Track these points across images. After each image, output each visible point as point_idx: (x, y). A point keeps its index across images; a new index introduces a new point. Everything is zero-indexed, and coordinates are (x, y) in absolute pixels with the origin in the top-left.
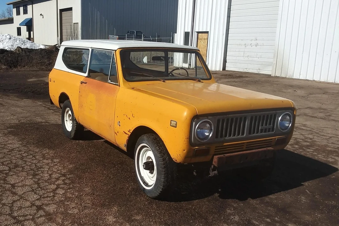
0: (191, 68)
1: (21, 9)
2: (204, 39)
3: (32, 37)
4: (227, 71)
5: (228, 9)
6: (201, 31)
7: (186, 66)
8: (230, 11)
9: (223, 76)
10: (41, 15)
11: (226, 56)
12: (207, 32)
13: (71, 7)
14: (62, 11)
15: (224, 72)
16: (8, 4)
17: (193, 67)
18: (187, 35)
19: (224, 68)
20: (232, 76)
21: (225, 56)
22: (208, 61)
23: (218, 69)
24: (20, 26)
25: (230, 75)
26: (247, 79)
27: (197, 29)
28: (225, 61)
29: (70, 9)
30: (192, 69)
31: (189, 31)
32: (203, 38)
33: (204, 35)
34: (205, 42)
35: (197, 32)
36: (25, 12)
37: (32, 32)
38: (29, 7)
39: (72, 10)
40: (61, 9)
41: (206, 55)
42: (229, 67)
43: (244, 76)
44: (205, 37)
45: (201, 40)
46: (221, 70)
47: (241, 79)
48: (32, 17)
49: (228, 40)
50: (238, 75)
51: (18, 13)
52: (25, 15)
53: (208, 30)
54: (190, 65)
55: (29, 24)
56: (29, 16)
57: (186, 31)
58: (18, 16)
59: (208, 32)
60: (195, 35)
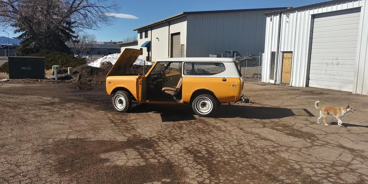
1: (144, 34)
2: (289, 58)
3: (150, 56)
4: (310, 87)
5: (310, 31)
6: (286, 51)
7: (273, 82)
8: (313, 33)
9: (304, 93)
10: (157, 38)
12: (291, 52)
13: (180, 32)
14: (173, 35)
15: (307, 88)
16: (134, 30)
17: (279, 83)
18: (273, 54)
19: (307, 85)
20: (312, 93)
21: (308, 74)
22: (292, 78)
23: (301, 86)
24: (142, 47)
25: (311, 92)
26: (326, 96)
27: (282, 49)
28: (308, 79)
29: (179, 34)
30: (278, 84)
31: (275, 51)
32: (288, 57)
33: (289, 55)
34: (289, 61)
35: (283, 52)
36: (146, 36)
37: (150, 52)
38: (149, 33)
39: (180, 34)
40: (172, 33)
41: (290, 72)
42: (311, 84)
43: (324, 92)
45: (286, 60)
46: (305, 86)
47: (321, 96)
48: (151, 40)
49: (311, 59)
50: (319, 92)
51: (141, 37)
52: (146, 39)
53: (292, 50)
54: (276, 81)
55: (148, 46)
56: (148, 39)
57: (273, 51)
58: (141, 40)
60: (280, 54)
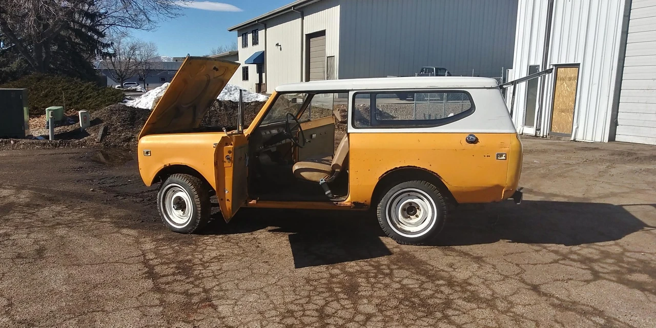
0: (541, 135)
1: (250, 36)
2: (570, 79)
3: (264, 82)
4: (620, 143)
6: (563, 62)
7: (531, 131)
8: (629, 20)
10: (277, 45)
11: (618, 112)
12: (577, 65)
13: (324, 29)
14: (310, 36)
15: (612, 144)
16: (230, 31)
17: (545, 134)
18: (533, 70)
19: (612, 138)
21: (616, 113)
22: (578, 122)
23: (598, 139)
24: (246, 65)
27: (554, 60)
28: (614, 124)
29: (322, 33)
30: (543, 137)
31: (538, 64)
32: (568, 77)
33: (571, 72)
34: (571, 84)
35: (556, 65)
36: (255, 42)
37: (264, 74)
38: (261, 33)
39: (325, 35)
40: (308, 33)
41: (573, 110)
42: (622, 136)
44: (572, 76)
45: (562, 82)
46: (606, 140)
48: (264, 50)
49: (622, 80)
51: (245, 45)
52: (255, 47)
53: (580, 61)
54: (538, 129)
55: (260, 61)
56: (259, 48)
57: (532, 63)
58: (245, 49)
59: (579, 64)
